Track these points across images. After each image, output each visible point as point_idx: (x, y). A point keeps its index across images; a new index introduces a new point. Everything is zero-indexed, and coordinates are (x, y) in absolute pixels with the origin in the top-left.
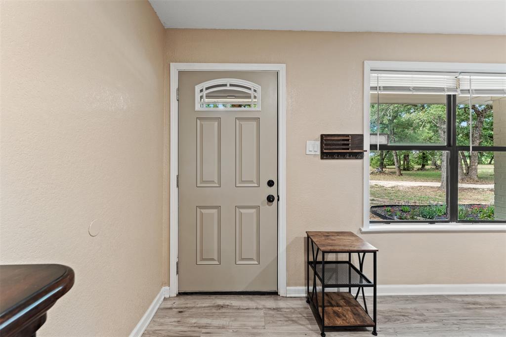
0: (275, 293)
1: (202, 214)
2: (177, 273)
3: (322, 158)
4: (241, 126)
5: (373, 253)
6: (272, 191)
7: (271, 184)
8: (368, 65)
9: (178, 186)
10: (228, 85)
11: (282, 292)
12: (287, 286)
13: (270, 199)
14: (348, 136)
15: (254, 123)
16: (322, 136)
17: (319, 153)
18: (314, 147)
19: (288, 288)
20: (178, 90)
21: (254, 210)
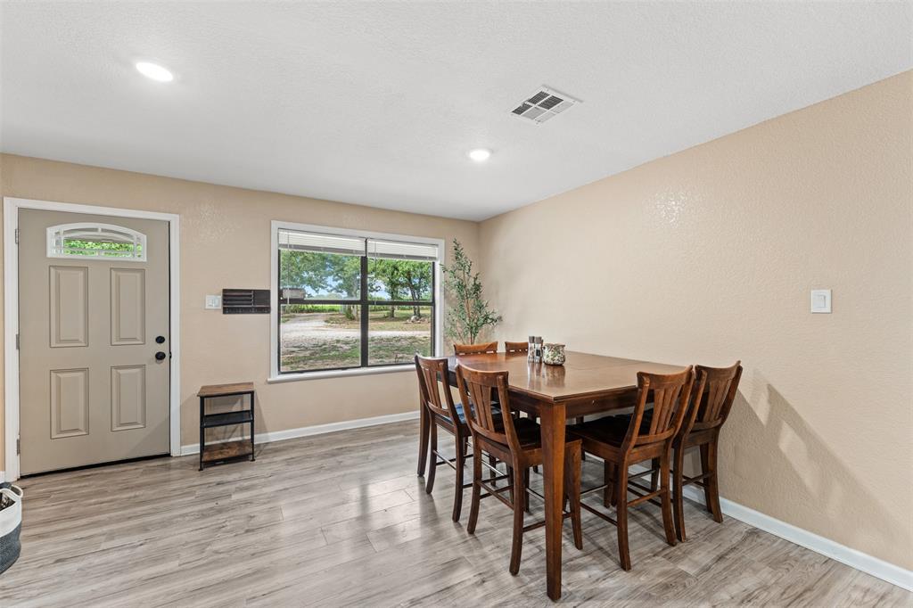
0: (168, 455)
1: (59, 379)
2: (19, 452)
3: (224, 313)
4: (118, 279)
5: (250, 395)
6: (162, 348)
7: (160, 340)
8: (275, 224)
9: (18, 347)
10: (100, 230)
11: (174, 453)
12: (181, 445)
13: (160, 356)
14: (250, 291)
15: (138, 275)
16: (225, 291)
17: (220, 307)
18: (216, 302)
19: (183, 447)
20: (18, 230)
21: (138, 370)
